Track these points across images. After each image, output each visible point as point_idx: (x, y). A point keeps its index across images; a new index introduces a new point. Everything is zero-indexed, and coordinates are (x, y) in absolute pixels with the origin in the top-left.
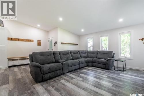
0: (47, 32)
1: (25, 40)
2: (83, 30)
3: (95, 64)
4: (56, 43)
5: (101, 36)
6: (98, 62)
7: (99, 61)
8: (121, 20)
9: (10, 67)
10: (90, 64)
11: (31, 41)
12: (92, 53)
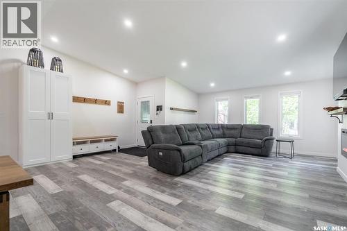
0: (135, 84)
1: (96, 101)
2: (212, 85)
3: (241, 148)
4: (159, 108)
5: (246, 98)
6: (248, 145)
7: (248, 143)
8: (288, 73)
9: (75, 157)
10: (232, 148)
11: (107, 103)
12: (232, 129)
